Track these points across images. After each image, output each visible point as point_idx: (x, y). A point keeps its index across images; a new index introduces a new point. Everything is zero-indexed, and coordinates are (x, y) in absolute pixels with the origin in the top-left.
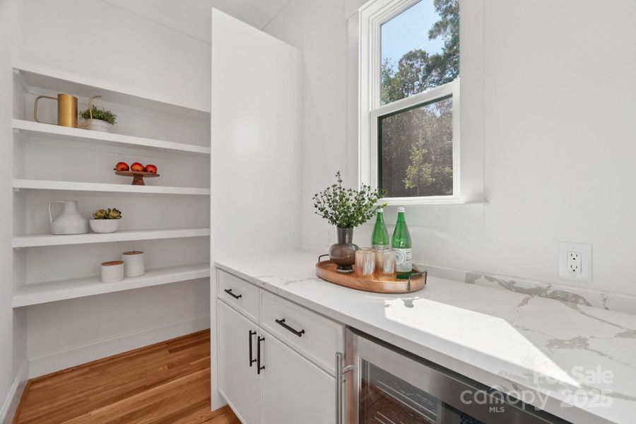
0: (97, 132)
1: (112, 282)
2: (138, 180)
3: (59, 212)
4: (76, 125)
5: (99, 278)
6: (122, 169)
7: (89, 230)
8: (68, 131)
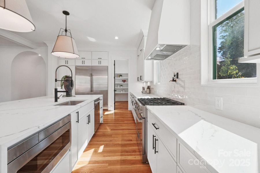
0: (121, 78)
1: (122, 92)
2: (124, 82)
3: (118, 85)
4: (119, 77)
5: (121, 92)
6: (123, 81)
7: (120, 87)
8: (118, 78)
